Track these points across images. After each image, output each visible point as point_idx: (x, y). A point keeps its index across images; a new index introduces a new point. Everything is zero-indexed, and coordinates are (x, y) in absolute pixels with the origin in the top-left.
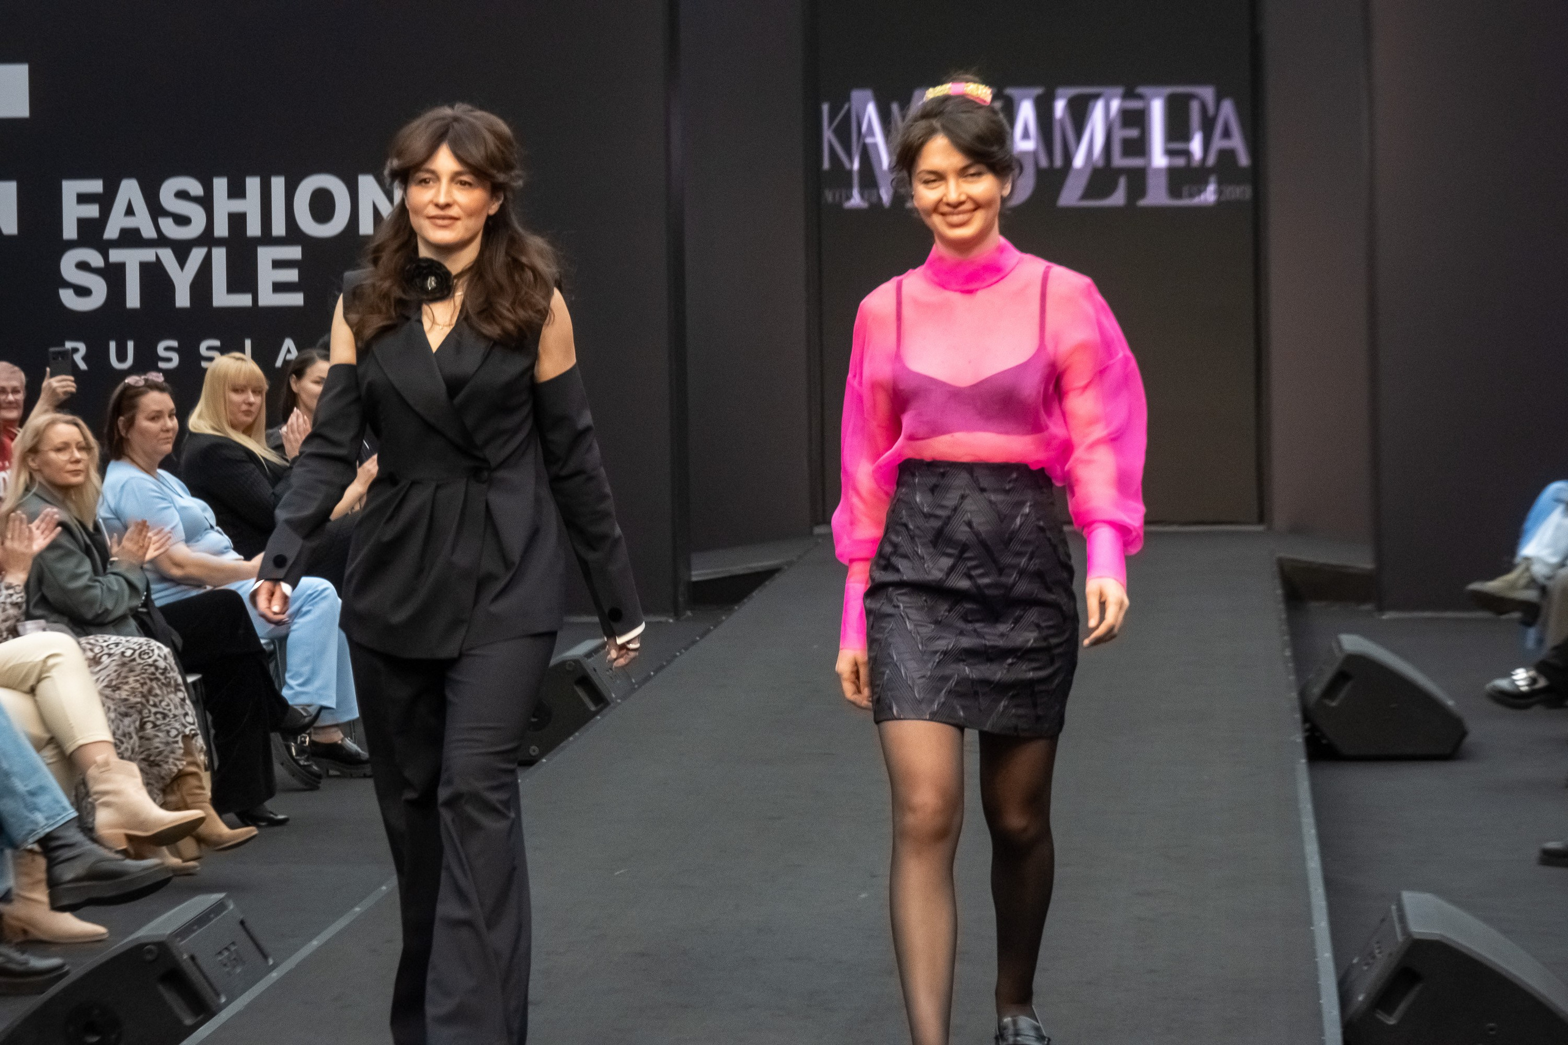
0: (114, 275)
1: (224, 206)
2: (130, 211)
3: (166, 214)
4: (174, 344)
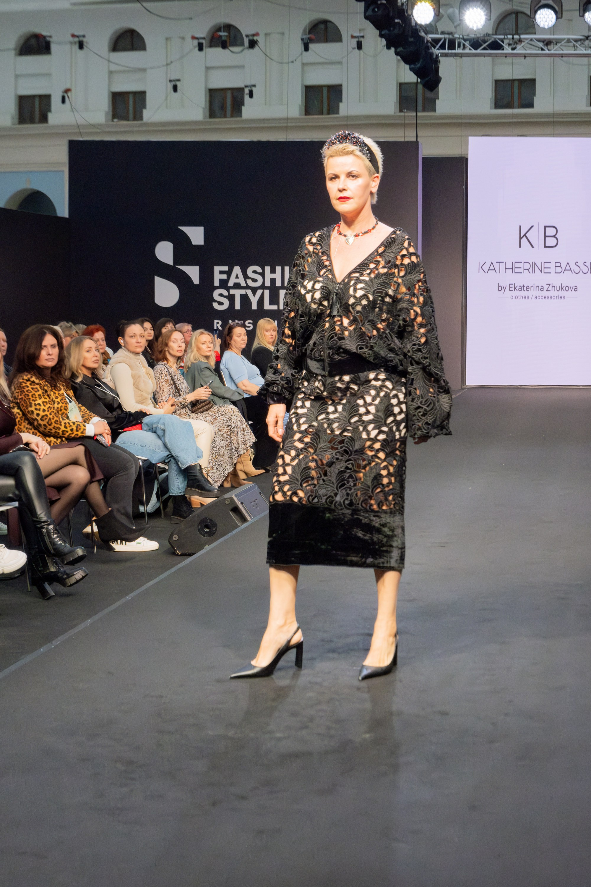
0: (231, 298)
1: (269, 276)
2: (237, 277)
3: (249, 278)
4: (251, 321)
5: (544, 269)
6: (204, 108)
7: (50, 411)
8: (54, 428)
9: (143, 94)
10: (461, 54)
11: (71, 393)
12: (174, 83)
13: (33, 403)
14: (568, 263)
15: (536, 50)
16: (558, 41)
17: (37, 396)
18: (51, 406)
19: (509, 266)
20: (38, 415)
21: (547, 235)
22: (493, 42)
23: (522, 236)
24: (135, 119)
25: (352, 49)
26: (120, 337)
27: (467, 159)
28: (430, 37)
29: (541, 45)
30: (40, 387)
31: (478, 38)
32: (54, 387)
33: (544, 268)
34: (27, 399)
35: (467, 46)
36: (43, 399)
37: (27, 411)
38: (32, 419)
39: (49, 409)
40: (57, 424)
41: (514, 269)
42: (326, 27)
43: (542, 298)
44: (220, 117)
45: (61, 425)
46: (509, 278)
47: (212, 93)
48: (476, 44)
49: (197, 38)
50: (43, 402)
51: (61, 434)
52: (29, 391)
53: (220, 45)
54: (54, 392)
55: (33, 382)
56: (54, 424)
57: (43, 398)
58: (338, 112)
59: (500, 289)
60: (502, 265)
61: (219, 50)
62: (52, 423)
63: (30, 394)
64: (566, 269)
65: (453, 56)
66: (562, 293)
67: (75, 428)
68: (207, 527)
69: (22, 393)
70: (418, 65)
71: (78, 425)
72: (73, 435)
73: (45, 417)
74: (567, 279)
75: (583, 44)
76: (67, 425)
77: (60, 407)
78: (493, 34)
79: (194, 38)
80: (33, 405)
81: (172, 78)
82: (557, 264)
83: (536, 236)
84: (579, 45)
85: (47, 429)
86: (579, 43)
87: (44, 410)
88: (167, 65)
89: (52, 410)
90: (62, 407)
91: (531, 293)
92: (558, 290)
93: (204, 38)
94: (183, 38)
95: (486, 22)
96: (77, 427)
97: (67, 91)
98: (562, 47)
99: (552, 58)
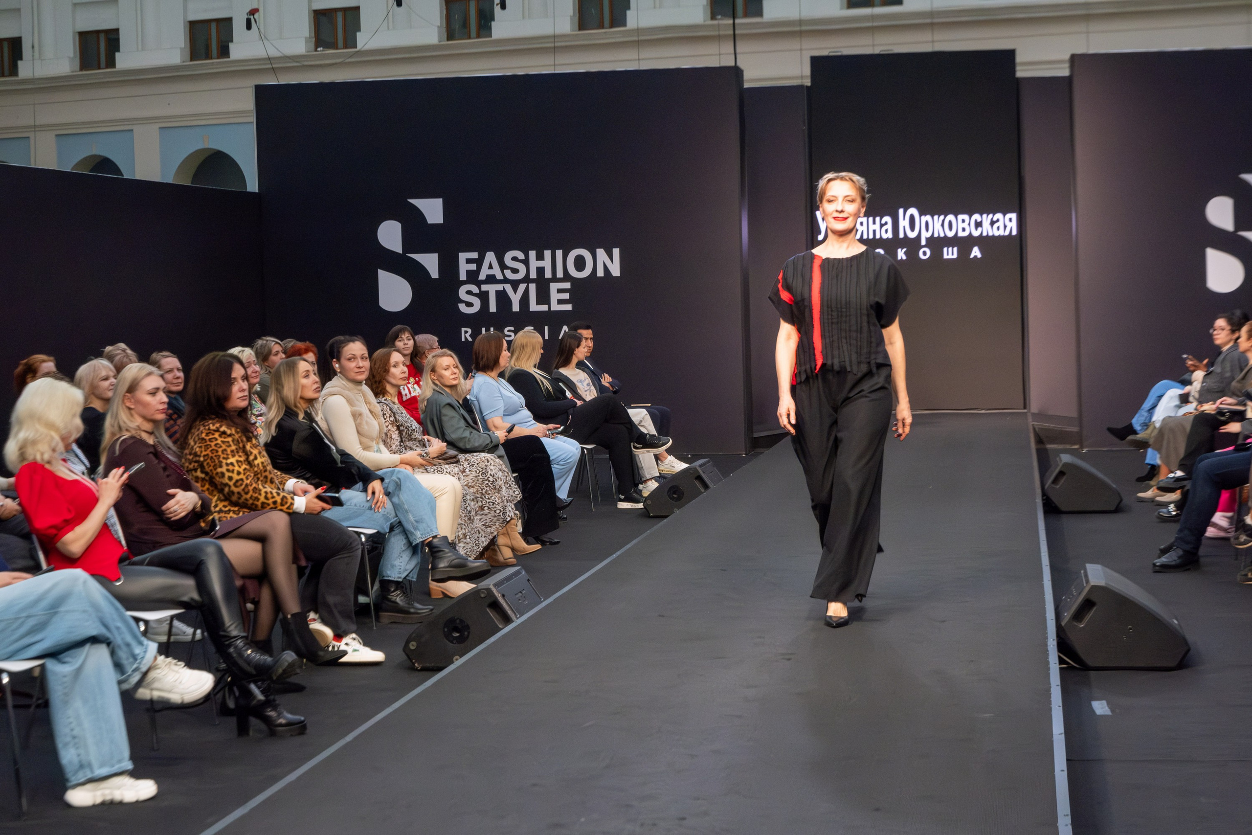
0: (484, 297)
1: (534, 264)
2: (491, 267)
3: (508, 268)
4: (512, 328)
6: (439, 27)
7: (247, 475)
9: (355, 11)
13: (224, 461)
17: (229, 452)
20: (230, 478)
24: (345, 47)
26: (334, 360)
30: (233, 440)
34: (216, 456)
36: (237, 458)
37: (215, 472)
39: (246, 471)
44: (462, 38)
47: (450, 4)
50: (238, 461)
52: (218, 446)
55: (224, 433)
56: (251, 493)
57: (237, 455)
58: (624, 24)
62: (249, 491)
63: (220, 450)
68: (456, 629)
69: (208, 448)
73: (240, 482)
76: (269, 496)
80: (224, 464)
87: (238, 473)
97: (253, 12)
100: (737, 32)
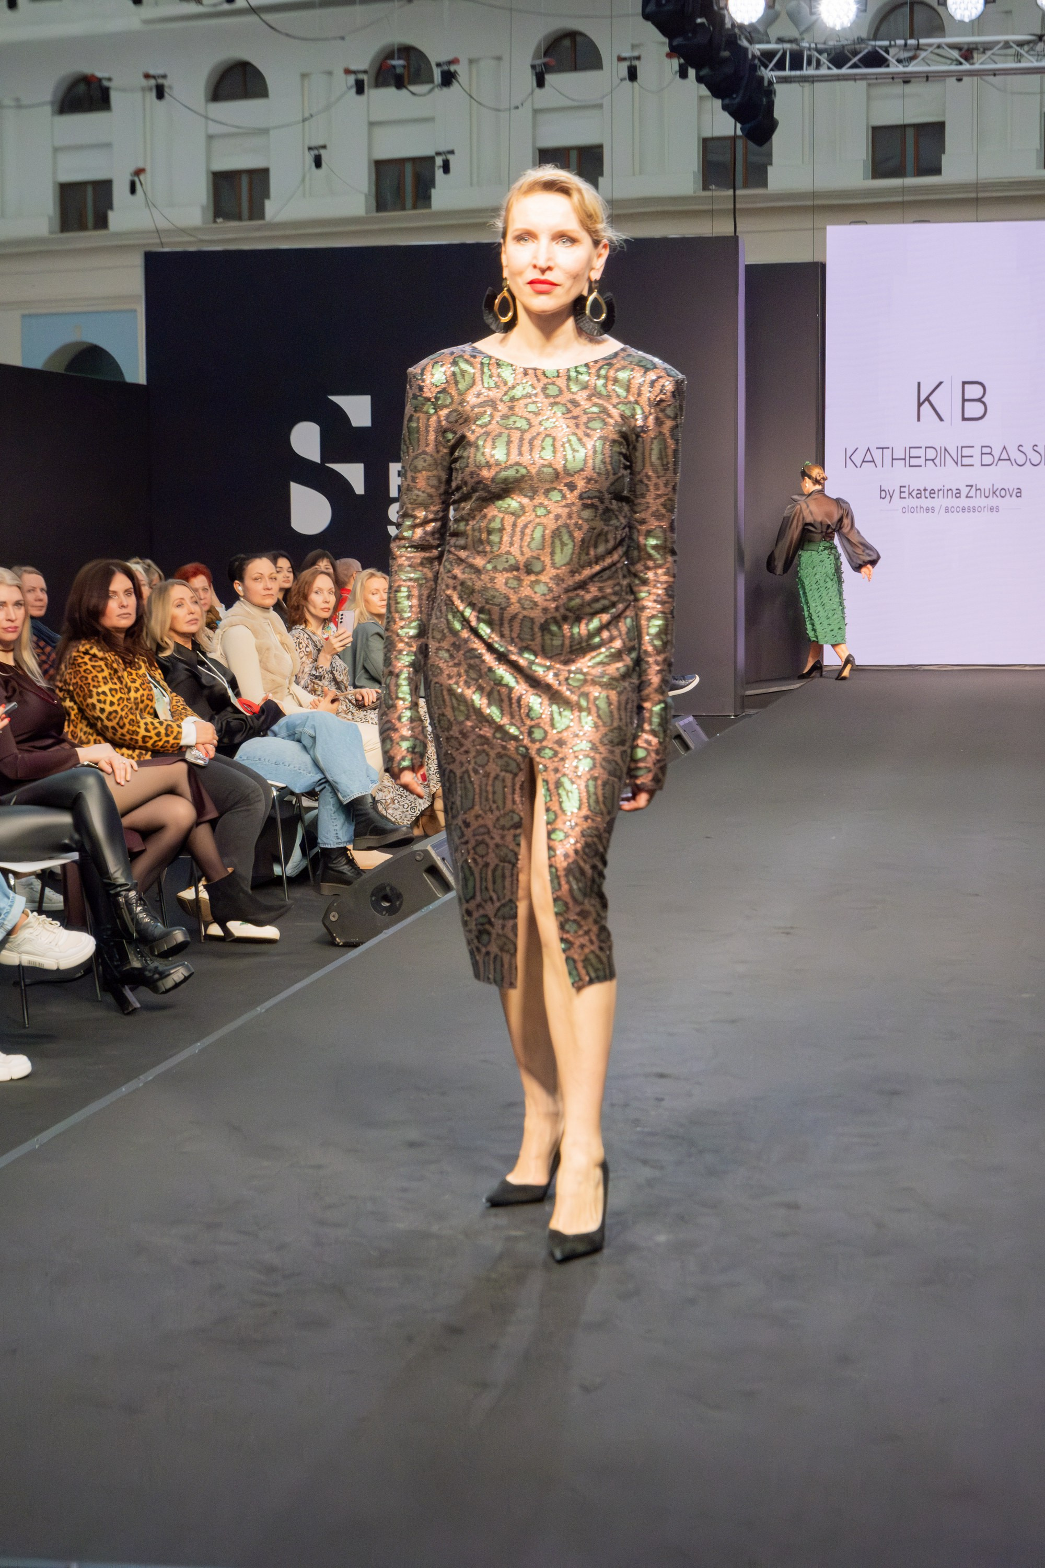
5: (961, 460)
6: (366, 195)
7: (122, 705)
8: (128, 732)
9: (265, 172)
10: (813, 76)
11: (158, 674)
12: (316, 152)
13: (95, 690)
14: (1004, 448)
15: (945, 64)
16: (986, 48)
17: (100, 679)
18: (123, 696)
19: (899, 454)
20: (102, 710)
21: (966, 397)
22: (869, 53)
23: (921, 400)
24: (251, 218)
25: (619, 81)
26: (237, 581)
27: (823, 266)
28: (759, 49)
29: (955, 54)
30: (106, 665)
31: (843, 46)
32: (129, 664)
33: (962, 457)
34: (85, 684)
35: (824, 63)
36: (110, 685)
37: (85, 704)
38: (93, 716)
39: (121, 702)
40: (133, 726)
41: (908, 459)
42: (574, 42)
43: (958, 509)
44: (394, 210)
45: (139, 727)
46: (900, 475)
47: (381, 167)
48: (839, 58)
49: (354, 72)
50: (111, 690)
51: (140, 743)
52: (88, 672)
53: (393, 82)
54: (128, 672)
55: (94, 656)
56: (127, 726)
57: (110, 683)
59: (883, 495)
60: (887, 453)
61: (392, 91)
62: (124, 724)
63: (90, 676)
64: (1002, 458)
65: (799, 82)
66: (993, 501)
67: (163, 731)
68: (386, 898)
69: (78, 675)
70: (737, 99)
71: (168, 725)
72: (160, 744)
73: (114, 714)
74: (1002, 475)
75: (1032, 49)
76: (150, 727)
77: (139, 697)
78: (870, 40)
79: (348, 72)
80: (94, 694)
81: (314, 143)
82: (986, 450)
83: (947, 401)
84: (1027, 52)
85: (119, 734)
86: (1026, 48)
87: (112, 704)
88: (304, 120)
89: (125, 703)
90: (143, 695)
91: (939, 502)
92: (987, 495)
93: (365, 72)
94: (330, 73)
95: (857, 16)
96: (166, 729)
97: (138, 172)
98: (993, 57)
99: (975, 78)
100: (738, 206)
